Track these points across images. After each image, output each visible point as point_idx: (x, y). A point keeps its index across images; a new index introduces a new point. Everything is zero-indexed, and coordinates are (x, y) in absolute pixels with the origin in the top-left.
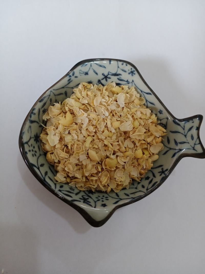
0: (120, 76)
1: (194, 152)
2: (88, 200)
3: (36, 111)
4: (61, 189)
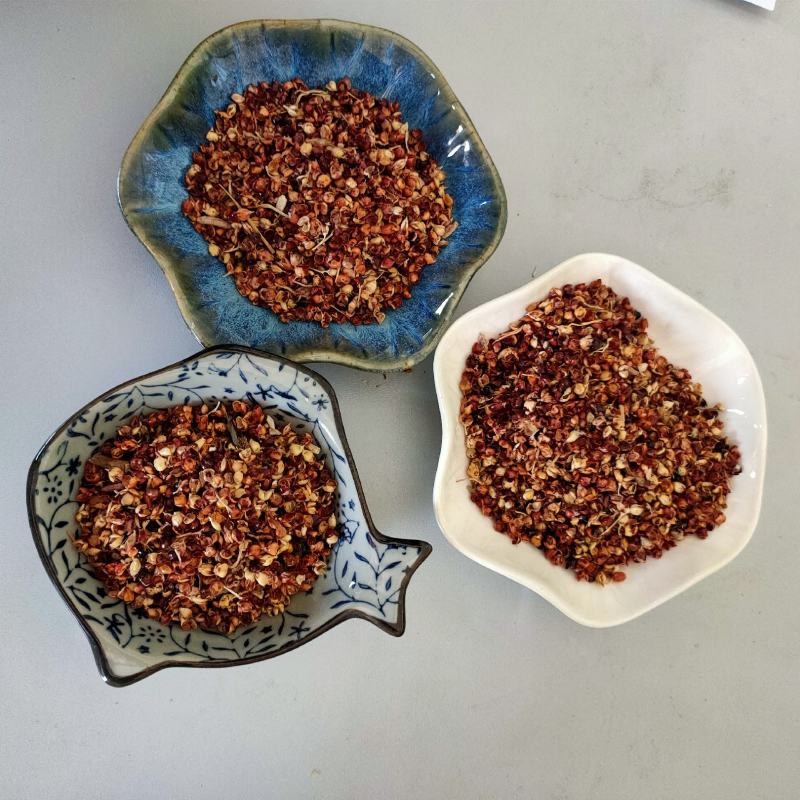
0: (293, 401)
1: (379, 615)
2: (119, 627)
3: (90, 417)
4: (76, 586)
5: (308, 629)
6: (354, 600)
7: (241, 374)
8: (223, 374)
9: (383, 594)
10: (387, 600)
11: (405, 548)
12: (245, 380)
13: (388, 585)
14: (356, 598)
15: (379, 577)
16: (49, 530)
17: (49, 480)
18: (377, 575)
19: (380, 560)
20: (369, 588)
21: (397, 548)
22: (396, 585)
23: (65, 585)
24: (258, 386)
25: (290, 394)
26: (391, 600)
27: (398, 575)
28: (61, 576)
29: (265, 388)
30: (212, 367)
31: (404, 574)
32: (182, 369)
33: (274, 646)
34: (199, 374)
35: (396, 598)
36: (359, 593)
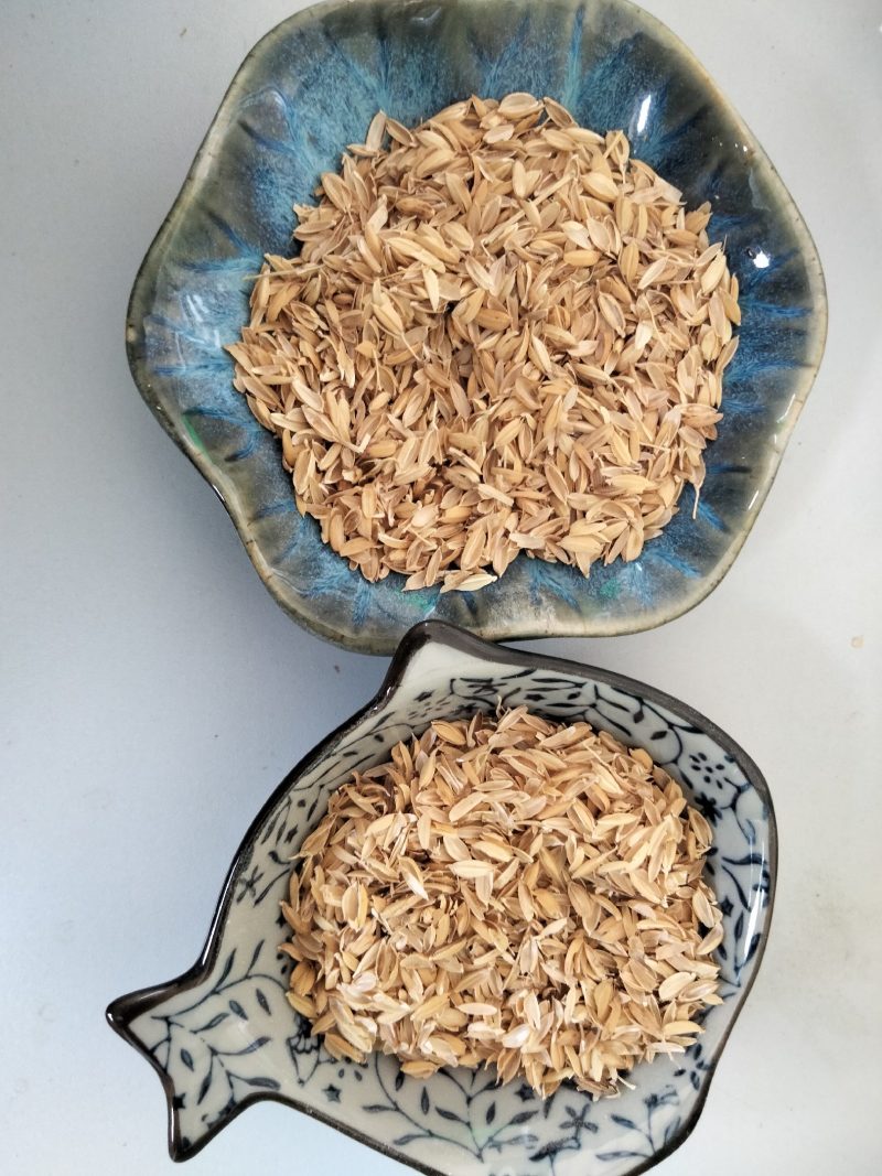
0: (533, 1152)
1: (162, 1009)
2: (478, 688)
3: (756, 899)
4: (576, 690)
5: (239, 900)
6: (215, 992)
7: (629, 1124)
8: (653, 1102)
9: (183, 1040)
10: (169, 1039)
11: (210, 1125)
12: (617, 1119)
13: (187, 1059)
14: (214, 999)
15: (208, 1053)
16: (671, 725)
17: (727, 780)
18: (214, 1052)
19: (229, 1074)
20: (209, 1027)
21: (221, 1113)
22: (176, 1069)
23: (590, 683)
24: (594, 1128)
25: (547, 1159)
26: (166, 1045)
27: (187, 1083)
28: (606, 690)
29: (585, 1135)
30: (674, 1099)
31: (178, 1093)
32: (708, 1062)
33: (264, 842)
34: (681, 1073)
35: (161, 1054)
36: (218, 1005)
